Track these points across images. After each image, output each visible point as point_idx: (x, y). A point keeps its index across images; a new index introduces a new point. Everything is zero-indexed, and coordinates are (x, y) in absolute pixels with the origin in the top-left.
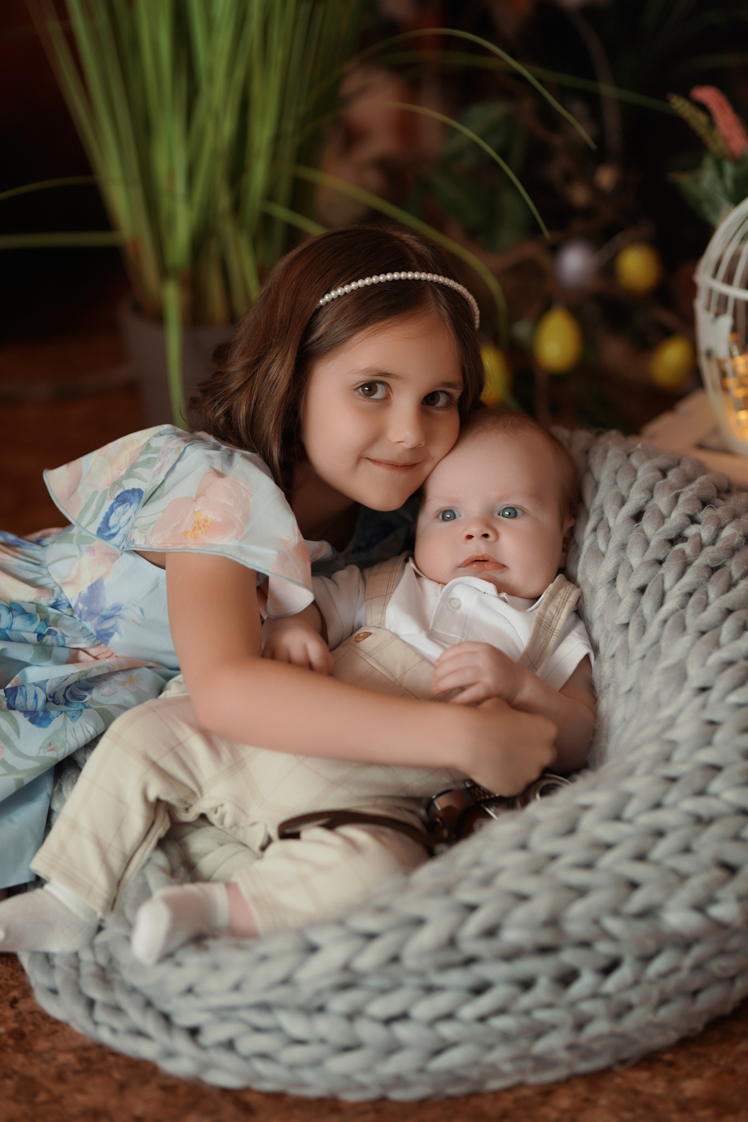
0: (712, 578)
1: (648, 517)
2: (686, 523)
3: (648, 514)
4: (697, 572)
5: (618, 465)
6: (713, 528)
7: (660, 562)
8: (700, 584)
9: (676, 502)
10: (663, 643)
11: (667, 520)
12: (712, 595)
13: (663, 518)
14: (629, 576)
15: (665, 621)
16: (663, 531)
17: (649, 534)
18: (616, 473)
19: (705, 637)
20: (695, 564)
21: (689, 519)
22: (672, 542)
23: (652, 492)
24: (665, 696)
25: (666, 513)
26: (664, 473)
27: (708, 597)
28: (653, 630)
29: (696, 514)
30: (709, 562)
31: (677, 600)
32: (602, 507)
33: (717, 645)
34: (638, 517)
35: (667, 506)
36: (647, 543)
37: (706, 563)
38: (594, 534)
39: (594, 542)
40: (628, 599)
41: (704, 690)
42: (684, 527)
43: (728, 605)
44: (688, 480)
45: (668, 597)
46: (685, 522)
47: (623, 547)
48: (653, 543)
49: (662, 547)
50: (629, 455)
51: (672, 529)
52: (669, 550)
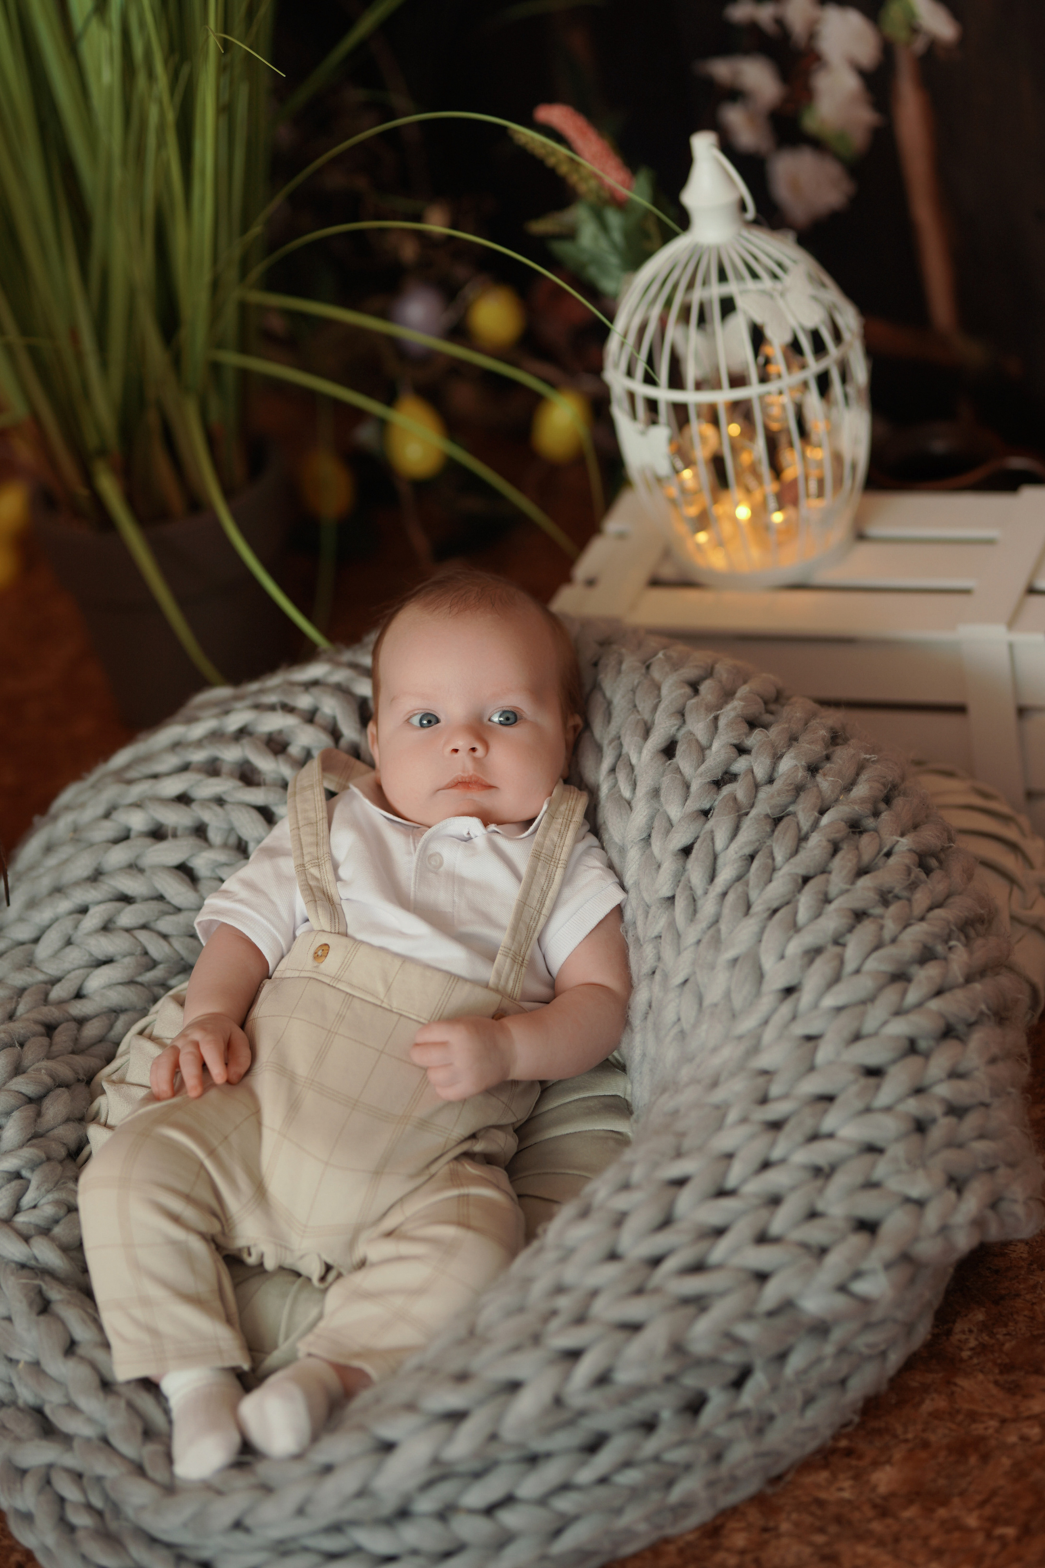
0: (776, 833)
1: (684, 751)
2: (733, 757)
3: (682, 748)
4: (756, 826)
5: (636, 682)
6: (768, 761)
7: (706, 813)
8: (761, 842)
9: (716, 727)
10: (723, 926)
11: (707, 752)
12: (779, 858)
13: (703, 750)
14: (668, 832)
15: (724, 894)
16: (705, 771)
17: (687, 775)
18: (634, 691)
19: (778, 915)
20: (751, 815)
21: (736, 750)
22: (718, 784)
23: (683, 715)
24: (738, 1001)
25: (705, 742)
26: (694, 686)
27: (773, 859)
28: (708, 907)
29: (743, 741)
30: (769, 811)
31: (736, 866)
32: (619, 738)
33: (795, 928)
34: (669, 751)
35: (705, 733)
36: (687, 786)
37: (764, 813)
38: (612, 776)
39: (614, 786)
40: (669, 866)
41: (789, 991)
42: (731, 761)
43: (802, 871)
44: (728, 695)
45: (720, 861)
46: (732, 755)
47: (656, 793)
48: (694, 787)
49: (707, 793)
50: (648, 667)
51: (717, 767)
52: (715, 796)
